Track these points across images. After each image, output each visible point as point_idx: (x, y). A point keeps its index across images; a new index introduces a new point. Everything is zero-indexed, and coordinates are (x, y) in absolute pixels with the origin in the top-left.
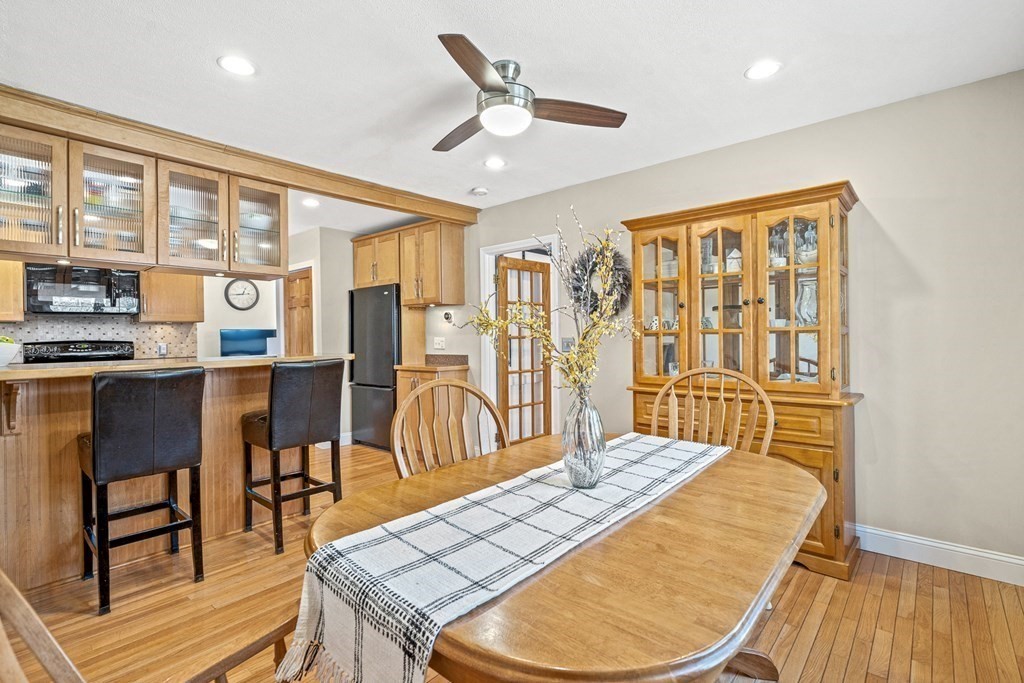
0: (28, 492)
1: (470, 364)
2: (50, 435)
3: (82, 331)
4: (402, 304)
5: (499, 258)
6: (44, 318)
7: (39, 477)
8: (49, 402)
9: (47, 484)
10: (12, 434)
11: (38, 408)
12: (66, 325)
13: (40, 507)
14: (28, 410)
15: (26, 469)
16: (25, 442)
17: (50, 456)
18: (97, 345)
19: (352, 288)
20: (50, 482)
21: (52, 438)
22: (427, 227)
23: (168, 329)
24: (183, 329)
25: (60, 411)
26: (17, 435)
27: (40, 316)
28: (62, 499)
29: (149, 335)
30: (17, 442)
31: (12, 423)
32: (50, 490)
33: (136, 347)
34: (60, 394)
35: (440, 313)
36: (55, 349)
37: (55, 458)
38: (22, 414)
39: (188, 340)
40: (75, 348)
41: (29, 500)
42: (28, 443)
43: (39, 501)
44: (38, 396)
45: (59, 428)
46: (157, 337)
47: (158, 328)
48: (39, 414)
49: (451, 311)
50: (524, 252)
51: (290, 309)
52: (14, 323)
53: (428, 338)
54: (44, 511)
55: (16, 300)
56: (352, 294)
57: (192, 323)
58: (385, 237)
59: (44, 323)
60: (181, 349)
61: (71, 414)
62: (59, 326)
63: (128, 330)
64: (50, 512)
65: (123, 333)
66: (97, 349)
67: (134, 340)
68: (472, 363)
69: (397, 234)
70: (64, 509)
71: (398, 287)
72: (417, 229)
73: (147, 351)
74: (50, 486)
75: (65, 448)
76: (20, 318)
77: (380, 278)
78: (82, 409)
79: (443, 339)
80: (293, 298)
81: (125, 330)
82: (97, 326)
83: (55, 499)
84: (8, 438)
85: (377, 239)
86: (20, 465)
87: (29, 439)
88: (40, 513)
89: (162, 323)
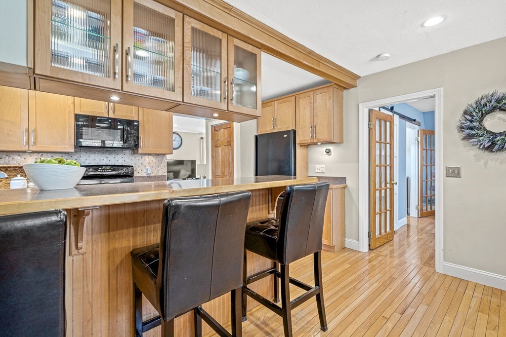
0: (92, 307)
1: (347, 183)
2: (109, 252)
3: (105, 159)
4: (297, 143)
5: (370, 111)
6: (85, 151)
7: (101, 292)
8: (109, 221)
9: (107, 297)
10: (79, 254)
11: (101, 228)
12: (97, 155)
13: (101, 320)
14: (92, 229)
15: (90, 285)
16: (89, 260)
17: (109, 271)
18: (113, 167)
19: (256, 134)
20: (109, 296)
21: (111, 254)
22: (322, 90)
23: (151, 158)
24: (159, 158)
25: (117, 230)
26: (83, 254)
27: (82, 150)
28: (118, 311)
29: (141, 162)
30: (84, 260)
31: (80, 245)
32: (109, 303)
33: (135, 169)
34: (117, 214)
35: (324, 149)
36: (91, 170)
37: (113, 272)
38: (88, 235)
39: (162, 165)
40: (102, 169)
41: (92, 315)
42: (92, 260)
43: (101, 313)
44: (101, 216)
45: (116, 246)
46: (146, 163)
47: (146, 157)
48: (101, 233)
49: (331, 147)
50: (379, 108)
51: (216, 147)
52: (68, 153)
53: (310, 165)
54: (104, 323)
55: (70, 138)
56: (256, 137)
57: (164, 154)
58: (283, 100)
59: (85, 153)
60: (158, 171)
61: (125, 231)
62: (93, 156)
63: (130, 158)
64: (109, 324)
65: (127, 160)
66: (114, 170)
67: (133, 165)
68: (348, 183)
69: (294, 97)
70: (120, 318)
71: (294, 132)
72: (312, 92)
73: (140, 172)
74: (109, 299)
75: (121, 263)
76: (72, 150)
77: (278, 127)
78: (133, 227)
79: (324, 166)
80: (218, 140)
81: (128, 158)
82: (113, 156)
83: (113, 310)
84: (75, 257)
85: (276, 102)
86: (85, 283)
87: (93, 257)
88: (101, 326)
89: (149, 154)
